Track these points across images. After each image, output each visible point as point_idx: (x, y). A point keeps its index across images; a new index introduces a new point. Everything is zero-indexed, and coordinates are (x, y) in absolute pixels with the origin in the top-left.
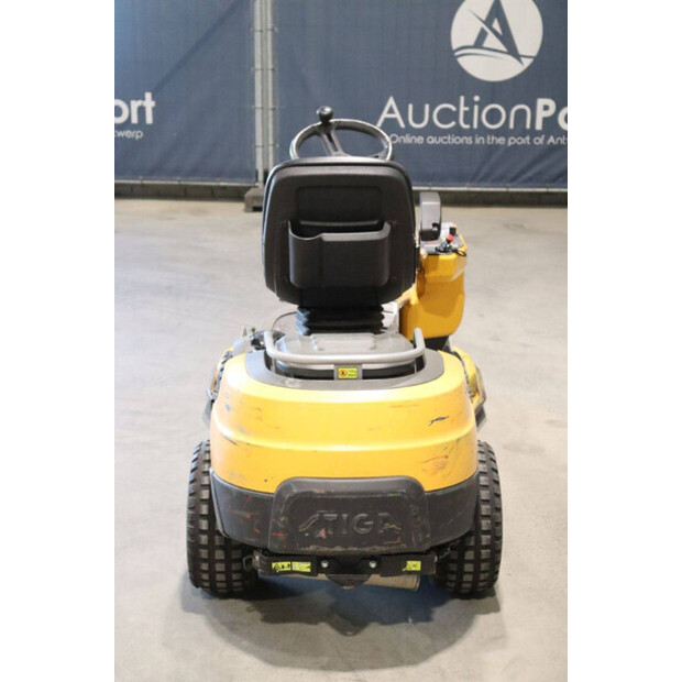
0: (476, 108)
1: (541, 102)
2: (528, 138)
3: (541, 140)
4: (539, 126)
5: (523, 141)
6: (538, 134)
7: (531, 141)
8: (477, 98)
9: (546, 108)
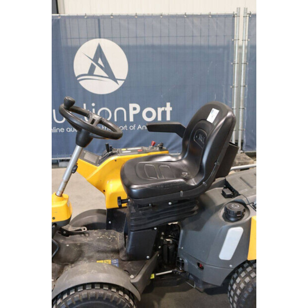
0: (94, 110)
1: (131, 106)
2: (126, 127)
3: (134, 127)
4: (131, 119)
5: (123, 128)
6: (132, 124)
7: (128, 128)
8: (93, 105)
9: (135, 109)
